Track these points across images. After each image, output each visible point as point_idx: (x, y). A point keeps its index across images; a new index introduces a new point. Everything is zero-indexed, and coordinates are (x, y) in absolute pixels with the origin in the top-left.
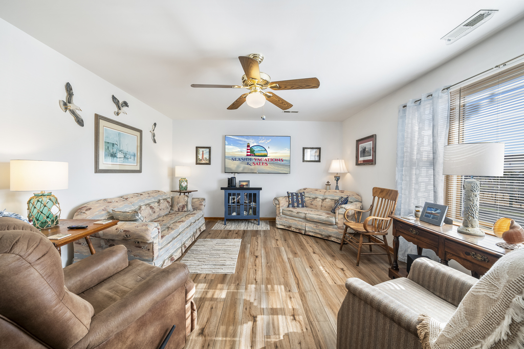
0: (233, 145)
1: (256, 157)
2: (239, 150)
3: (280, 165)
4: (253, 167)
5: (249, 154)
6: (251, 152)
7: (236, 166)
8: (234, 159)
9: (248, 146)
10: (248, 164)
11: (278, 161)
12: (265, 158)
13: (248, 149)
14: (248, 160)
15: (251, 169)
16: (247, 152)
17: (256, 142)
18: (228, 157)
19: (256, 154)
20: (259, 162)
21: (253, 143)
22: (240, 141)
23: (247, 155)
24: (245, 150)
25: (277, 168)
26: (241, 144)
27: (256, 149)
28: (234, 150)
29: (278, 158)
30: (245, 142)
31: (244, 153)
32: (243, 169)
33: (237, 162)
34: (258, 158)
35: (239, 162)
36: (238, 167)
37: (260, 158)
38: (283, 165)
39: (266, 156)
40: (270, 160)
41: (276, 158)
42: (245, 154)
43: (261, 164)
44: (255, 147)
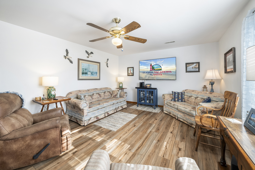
0: (144, 66)
1: (155, 71)
2: (146, 67)
3: (169, 74)
4: (153, 76)
5: (151, 69)
6: (152, 68)
7: (145, 76)
8: (144, 72)
9: (151, 65)
10: (151, 75)
11: (168, 73)
12: (160, 71)
13: (151, 67)
14: (151, 72)
15: (153, 78)
16: (151, 68)
17: (155, 63)
18: (141, 72)
19: (155, 69)
20: (157, 74)
21: (154, 63)
22: (147, 63)
23: (150, 70)
24: (149, 67)
25: (167, 76)
26: (147, 64)
27: (155, 66)
28: (144, 68)
29: (168, 71)
30: (149, 63)
31: (148, 69)
32: (149, 78)
33: (145, 74)
34: (156, 71)
35: (146, 74)
36: (146, 76)
37: (157, 71)
38: (171, 75)
39: (161, 70)
40: (163, 72)
41: (167, 71)
42: (150, 69)
43: (158, 74)
44: (154, 65)
